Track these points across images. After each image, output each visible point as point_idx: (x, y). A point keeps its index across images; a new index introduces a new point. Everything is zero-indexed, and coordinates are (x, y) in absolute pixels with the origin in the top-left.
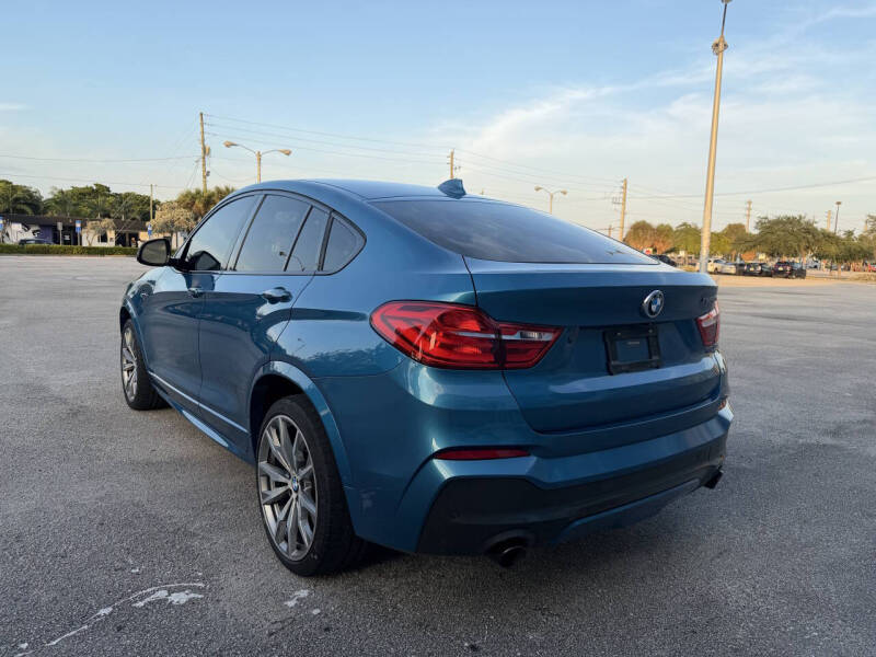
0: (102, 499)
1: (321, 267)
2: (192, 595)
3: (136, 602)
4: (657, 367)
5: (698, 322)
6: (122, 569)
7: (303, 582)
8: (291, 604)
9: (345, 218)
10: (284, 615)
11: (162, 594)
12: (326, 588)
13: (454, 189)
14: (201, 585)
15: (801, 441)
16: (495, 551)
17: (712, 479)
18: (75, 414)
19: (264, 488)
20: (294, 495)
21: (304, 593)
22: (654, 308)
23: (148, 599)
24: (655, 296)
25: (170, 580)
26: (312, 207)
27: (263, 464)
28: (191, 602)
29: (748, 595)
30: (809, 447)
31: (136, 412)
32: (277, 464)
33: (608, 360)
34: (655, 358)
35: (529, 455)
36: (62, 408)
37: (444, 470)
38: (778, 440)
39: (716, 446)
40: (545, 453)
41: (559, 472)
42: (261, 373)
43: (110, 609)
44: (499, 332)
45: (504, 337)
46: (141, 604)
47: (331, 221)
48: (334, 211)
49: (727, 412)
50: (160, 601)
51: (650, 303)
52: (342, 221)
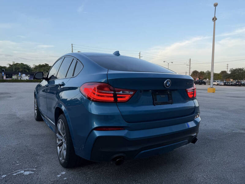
0: (17, 145)
1: (73, 76)
2: (31, 172)
3: (14, 174)
4: (172, 104)
5: (186, 91)
6: (15, 164)
7: (65, 170)
8: (59, 176)
9: (81, 62)
10: (56, 179)
11: (22, 172)
12: (71, 172)
13: (117, 54)
14: (35, 169)
15: (234, 132)
16: (114, 160)
17: (194, 140)
18: (20, 122)
19: (58, 142)
20: (64, 143)
21: (64, 173)
22: (167, 85)
23: (18, 173)
24: (168, 81)
25: (26, 168)
26: (73, 59)
27: (57, 135)
28: (30, 174)
29: (204, 178)
30: (236, 133)
31: (37, 121)
32: (61, 135)
33: (154, 101)
34: (170, 101)
35: (125, 129)
36: (18, 120)
37: (97, 134)
38: (226, 131)
39: (195, 129)
40: (130, 129)
42: (57, 106)
43: (6, 175)
44: (115, 91)
45: (117, 93)
46: (15, 174)
47: (77, 62)
48: (78, 59)
49: (199, 119)
50: (21, 174)
51: (166, 83)
52: (80, 63)
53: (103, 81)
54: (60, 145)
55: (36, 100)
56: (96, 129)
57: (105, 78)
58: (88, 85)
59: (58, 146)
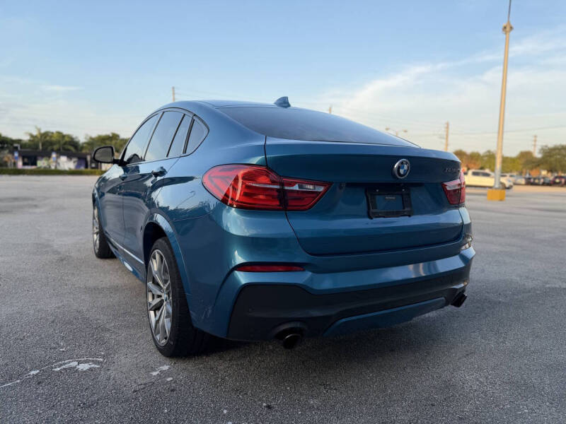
0: (59, 308)
1: (185, 152)
2: (93, 366)
3: (56, 368)
4: (410, 216)
5: (444, 187)
6: (55, 348)
7: (168, 361)
8: (155, 374)
9: (203, 121)
10: (147, 380)
11: (74, 364)
12: (181, 365)
13: (284, 103)
14: (102, 360)
15: (548, 286)
16: (280, 336)
17: (458, 299)
18: (62, 260)
19: (150, 299)
20: (165, 303)
21: (166, 368)
22: (402, 171)
23: (64, 367)
24: (402, 163)
25: (82, 356)
26: (184, 115)
27: (150, 284)
28: (91, 369)
29: (481, 382)
30: (553, 290)
31: (99, 260)
32: (158, 285)
33: (369, 208)
34: (406, 209)
35: (304, 270)
36: (56, 257)
37: (243, 278)
38: (530, 284)
39: (461, 274)
40: (317, 270)
41: (326, 283)
43: (38, 371)
44: (282, 184)
45: (286, 188)
46: (58, 369)
47: (193, 121)
48: (195, 115)
49: (470, 251)
50: (70, 368)
51: (399, 168)
52: (201, 123)
53: (255, 163)
54: (157, 308)
55: (96, 211)
56: (241, 267)
57: (260, 155)
58: (220, 171)
59: (151, 310)
